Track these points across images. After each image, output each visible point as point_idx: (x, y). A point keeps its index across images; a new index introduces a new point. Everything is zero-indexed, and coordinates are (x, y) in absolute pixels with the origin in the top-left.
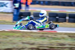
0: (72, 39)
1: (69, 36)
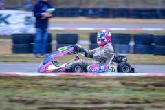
0: (128, 88)
1: (124, 84)
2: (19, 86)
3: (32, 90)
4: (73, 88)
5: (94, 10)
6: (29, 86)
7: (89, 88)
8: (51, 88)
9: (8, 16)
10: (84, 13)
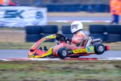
2: (31, 69)
3: (41, 72)
4: (75, 70)
5: (93, 6)
6: (39, 69)
7: (88, 70)
8: (58, 70)
9: (22, 11)
10: (85, 8)
